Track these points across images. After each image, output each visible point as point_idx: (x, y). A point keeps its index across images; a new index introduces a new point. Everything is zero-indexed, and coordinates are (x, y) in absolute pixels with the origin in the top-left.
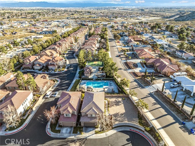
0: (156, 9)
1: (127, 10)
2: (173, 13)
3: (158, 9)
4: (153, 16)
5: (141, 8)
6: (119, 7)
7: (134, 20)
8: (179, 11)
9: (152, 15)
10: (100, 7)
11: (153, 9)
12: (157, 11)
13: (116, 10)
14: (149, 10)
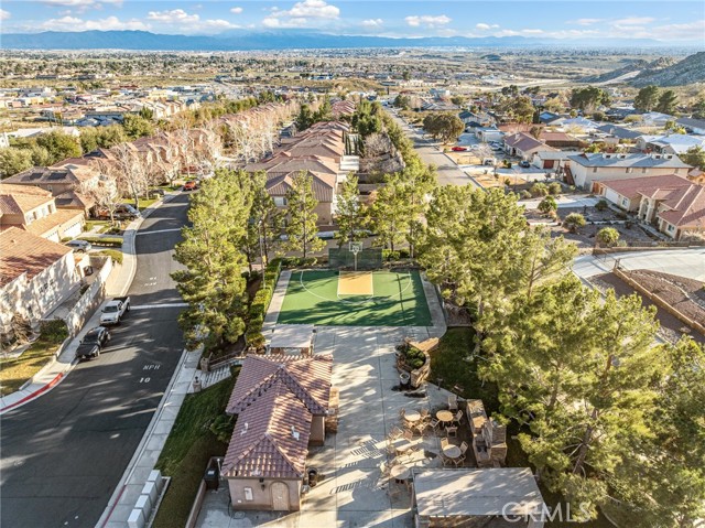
0: (542, 54)
1: (439, 57)
2: (605, 67)
3: (549, 53)
4: (537, 77)
5: (487, 52)
6: (408, 48)
7: (474, 87)
8: (625, 60)
9: (534, 73)
10: (342, 50)
11: (531, 53)
12: (548, 62)
13: (401, 58)
14: (518, 58)
